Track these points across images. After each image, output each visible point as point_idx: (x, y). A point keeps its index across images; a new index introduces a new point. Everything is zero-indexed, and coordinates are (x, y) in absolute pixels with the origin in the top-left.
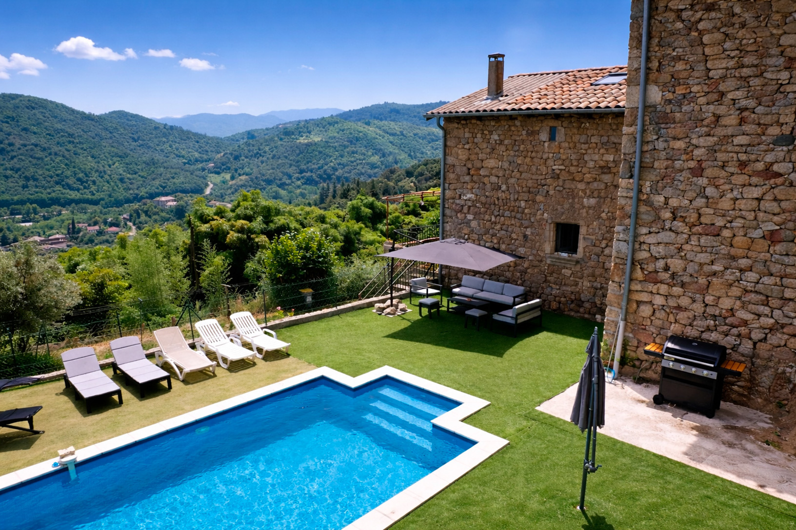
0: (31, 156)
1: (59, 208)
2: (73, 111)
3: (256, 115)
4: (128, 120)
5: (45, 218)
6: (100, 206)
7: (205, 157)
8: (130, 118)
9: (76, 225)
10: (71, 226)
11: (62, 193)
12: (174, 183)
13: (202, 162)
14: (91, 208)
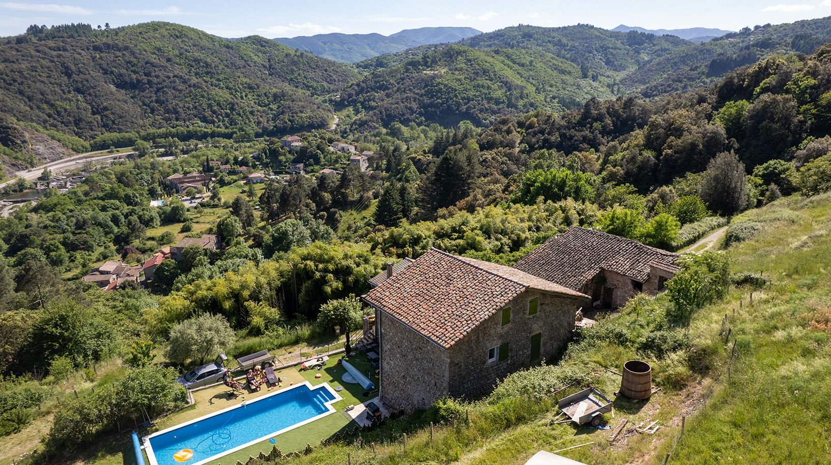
0: (174, 88)
1: (195, 141)
2: (212, 38)
3: (387, 35)
4: (262, 46)
5: (184, 152)
6: (232, 141)
7: (332, 87)
8: (264, 44)
9: (210, 162)
10: (206, 164)
11: (199, 127)
12: (302, 117)
13: (329, 92)
14: (224, 142)
